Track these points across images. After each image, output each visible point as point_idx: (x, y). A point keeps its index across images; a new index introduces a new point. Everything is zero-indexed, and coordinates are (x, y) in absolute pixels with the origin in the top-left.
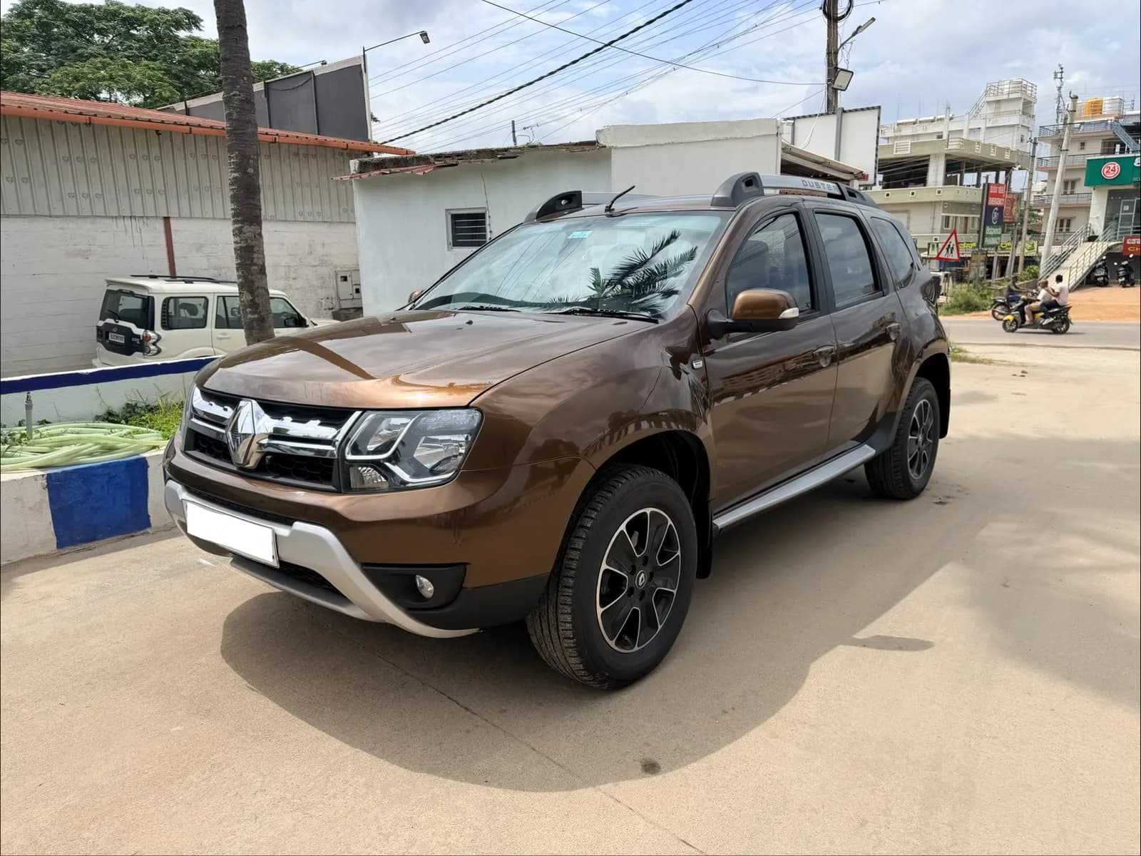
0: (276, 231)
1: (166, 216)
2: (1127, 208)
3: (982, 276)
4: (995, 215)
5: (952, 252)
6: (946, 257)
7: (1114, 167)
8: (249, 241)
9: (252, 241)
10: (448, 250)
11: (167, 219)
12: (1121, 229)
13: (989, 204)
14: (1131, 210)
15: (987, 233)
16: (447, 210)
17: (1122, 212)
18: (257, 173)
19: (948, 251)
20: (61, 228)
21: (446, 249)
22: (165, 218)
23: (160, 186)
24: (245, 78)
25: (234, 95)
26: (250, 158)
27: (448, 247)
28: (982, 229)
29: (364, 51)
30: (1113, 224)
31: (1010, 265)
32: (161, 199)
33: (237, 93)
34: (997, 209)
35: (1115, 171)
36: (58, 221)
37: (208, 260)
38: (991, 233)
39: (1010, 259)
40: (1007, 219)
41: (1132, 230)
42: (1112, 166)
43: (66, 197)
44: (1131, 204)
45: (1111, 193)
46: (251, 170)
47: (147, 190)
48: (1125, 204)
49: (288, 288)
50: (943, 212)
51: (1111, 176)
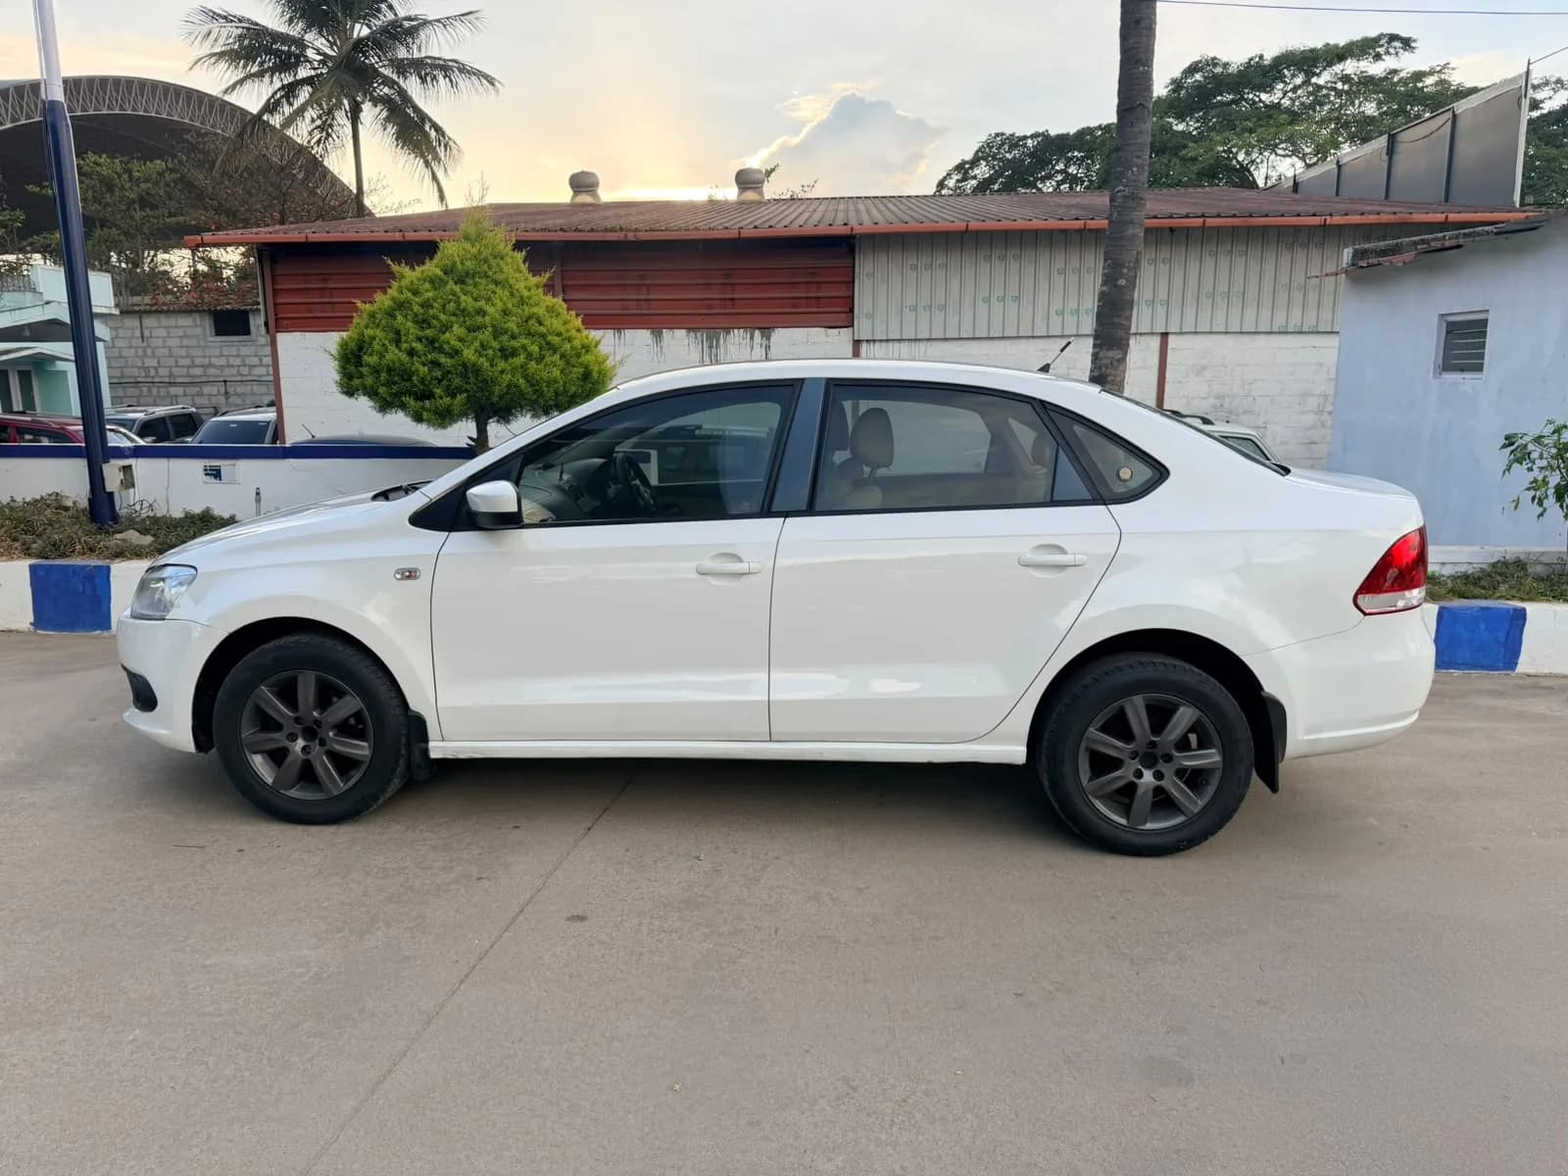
0: (1315, 347)
1: (1164, 331)
8: (1103, 369)
9: (1106, 369)
10: (1435, 377)
11: (1165, 335)
16: (1443, 315)
18: (1132, 284)
20: (1042, 350)
21: (1431, 375)
22: (1162, 334)
23: (1162, 294)
24: (1135, 169)
25: (1118, 192)
26: (1124, 267)
27: (1434, 373)
29: (1529, 64)
32: (1161, 311)
33: (1122, 188)
36: (1039, 342)
37: (1210, 386)
43: (1053, 313)
46: (1122, 282)
47: (1146, 301)
49: (1320, 424)
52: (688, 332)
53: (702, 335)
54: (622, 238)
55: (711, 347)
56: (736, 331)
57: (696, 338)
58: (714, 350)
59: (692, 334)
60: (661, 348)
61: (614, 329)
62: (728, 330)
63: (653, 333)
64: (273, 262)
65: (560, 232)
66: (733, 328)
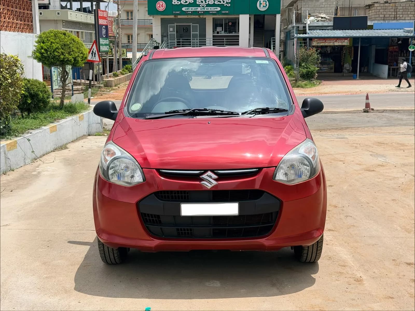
2: (171, 29)
3: (101, 72)
4: (104, 31)
5: (95, 56)
6: (92, 59)
7: (162, 4)
12: (170, 43)
13: (99, 23)
14: (173, 31)
15: (101, 43)
17: (170, 32)
19: (92, 55)
28: (98, 40)
30: (165, 39)
31: (115, 64)
34: (104, 27)
35: (163, 6)
38: (103, 43)
39: (114, 61)
40: (110, 34)
41: (176, 43)
42: (161, 3)
44: (173, 27)
45: (162, 19)
48: (170, 27)
50: (63, 28)
51: (161, 9)
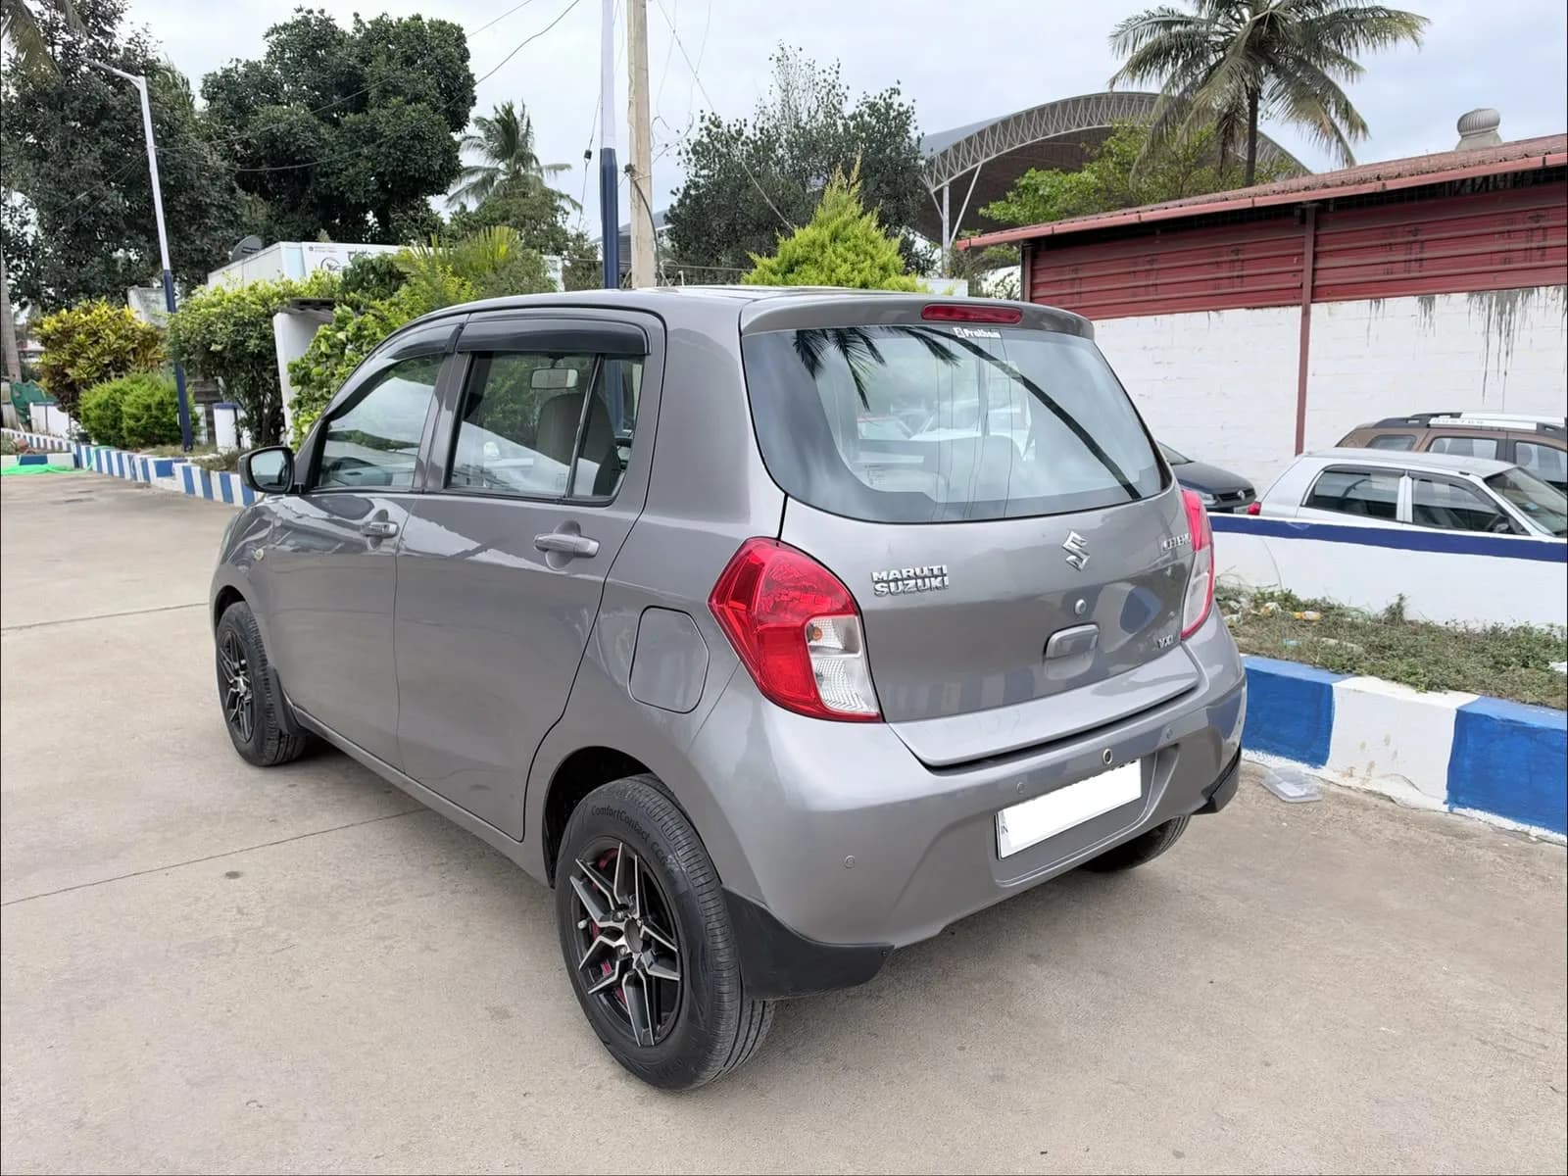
52: (1471, 296)
53: (1491, 299)
54: (1379, 189)
55: (1501, 314)
56: (1542, 290)
57: (1481, 301)
58: (1506, 317)
59: (1476, 298)
60: (1431, 317)
61: (1371, 299)
62: (1529, 289)
63: (1421, 300)
64: (1034, 257)
65: (1303, 192)
66: (1538, 287)
